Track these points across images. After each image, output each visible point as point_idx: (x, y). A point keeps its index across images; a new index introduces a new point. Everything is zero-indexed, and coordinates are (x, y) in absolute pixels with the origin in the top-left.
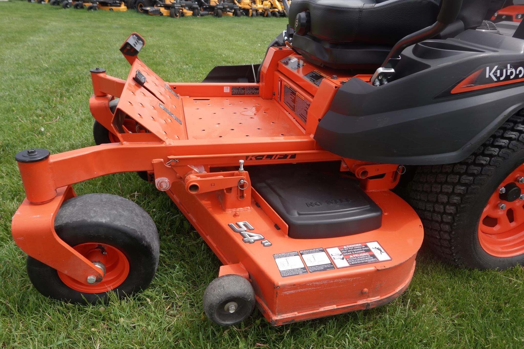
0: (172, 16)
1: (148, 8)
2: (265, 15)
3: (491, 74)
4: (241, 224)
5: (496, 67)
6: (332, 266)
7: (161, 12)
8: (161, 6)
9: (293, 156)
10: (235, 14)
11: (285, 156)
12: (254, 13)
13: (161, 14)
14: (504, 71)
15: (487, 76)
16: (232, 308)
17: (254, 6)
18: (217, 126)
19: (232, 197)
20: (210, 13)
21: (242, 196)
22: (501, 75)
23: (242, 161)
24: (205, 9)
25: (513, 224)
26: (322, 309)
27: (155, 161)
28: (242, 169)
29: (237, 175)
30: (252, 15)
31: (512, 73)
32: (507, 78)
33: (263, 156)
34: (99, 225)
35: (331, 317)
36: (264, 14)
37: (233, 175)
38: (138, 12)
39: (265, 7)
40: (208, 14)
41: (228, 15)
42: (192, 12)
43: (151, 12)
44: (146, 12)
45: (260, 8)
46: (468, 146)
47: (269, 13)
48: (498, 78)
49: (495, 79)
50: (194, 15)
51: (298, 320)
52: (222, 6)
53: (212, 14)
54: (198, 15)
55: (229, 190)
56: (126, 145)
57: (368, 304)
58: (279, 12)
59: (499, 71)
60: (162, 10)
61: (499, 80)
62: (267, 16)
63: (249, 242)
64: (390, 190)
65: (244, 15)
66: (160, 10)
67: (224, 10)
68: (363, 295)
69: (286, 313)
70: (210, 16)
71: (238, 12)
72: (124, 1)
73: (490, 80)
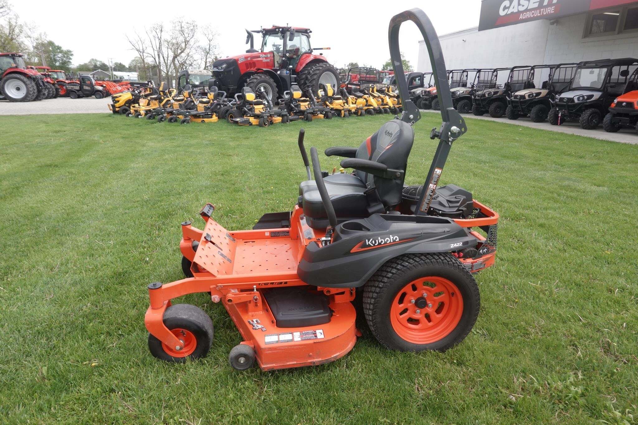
0: (260, 125)
1: (238, 120)
2: (359, 114)
3: (369, 243)
4: (255, 320)
5: (371, 239)
6: (292, 340)
7: (250, 122)
8: (250, 116)
9: (286, 283)
10: (327, 116)
11: (281, 283)
12: (347, 113)
13: (251, 124)
14: (377, 241)
15: (367, 244)
16: (242, 360)
17: (346, 106)
18: (253, 263)
19: (251, 306)
20: (300, 117)
21: (256, 305)
22: (375, 242)
23: (255, 286)
24: (296, 114)
26: (288, 363)
27: (212, 287)
28: (255, 290)
29: (253, 294)
30: (344, 116)
31: (382, 242)
32: (379, 244)
33: (268, 283)
34: (183, 320)
36: (357, 113)
37: (251, 294)
38: (228, 122)
39: (358, 107)
40: (299, 119)
41: (320, 118)
42: (281, 118)
43: (241, 123)
44: (237, 122)
45: (353, 108)
46: (363, 278)
47: (363, 111)
48: (374, 245)
49: (372, 245)
50: (283, 121)
51: (275, 369)
52: (312, 110)
53: (302, 119)
54: (288, 122)
55: (250, 302)
56: (198, 279)
57: (314, 363)
58: (374, 109)
59: (373, 241)
60: (252, 120)
62: (361, 115)
63: (255, 329)
64: (351, 302)
65: (336, 116)
66: (249, 120)
67: (314, 113)
68: (310, 357)
69: (269, 364)
70: (300, 120)
71: (330, 114)
72: (215, 112)
73: (369, 246)
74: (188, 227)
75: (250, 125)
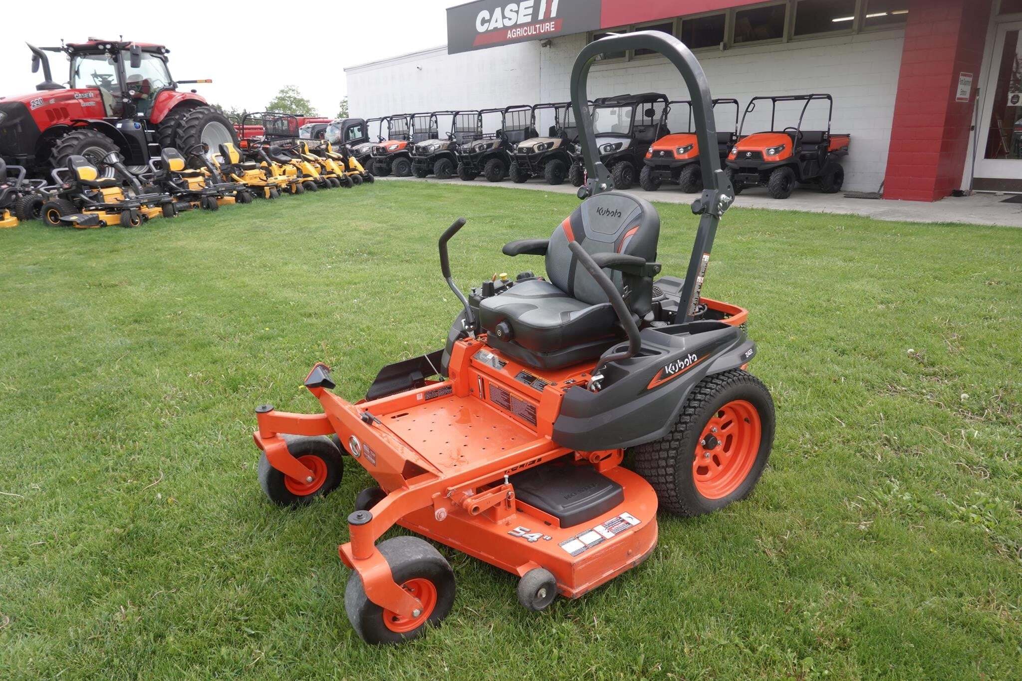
0: (124, 225)
1: (73, 218)
2: (294, 191)
3: (669, 370)
4: (517, 529)
5: (671, 364)
6: (603, 539)
7: (101, 221)
8: (97, 210)
9: (540, 460)
10: (240, 198)
11: (534, 462)
12: (275, 191)
13: (104, 225)
14: (677, 365)
15: (667, 372)
16: (543, 593)
17: (271, 180)
18: (448, 445)
19: (500, 510)
20: (192, 203)
21: (509, 506)
22: (676, 368)
23: (505, 475)
24: (180, 199)
25: (721, 468)
26: (604, 575)
27: (434, 496)
28: (507, 482)
29: (505, 489)
30: (271, 197)
31: (682, 365)
32: (680, 369)
33: (517, 467)
34: (418, 562)
35: (611, 581)
36: (289, 190)
37: (500, 490)
38: (47, 224)
39: (291, 178)
40: (190, 207)
41: (228, 204)
42: (160, 209)
43: (82, 223)
44: (70, 224)
45: (283, 181)
46: (669, 422)
47: (300, 186)
48: (674, 371)
49: (673, 373)
50: (166, 214)
51: (590, 590)
52: (214, 190)
53: (197, 207)
54: (175, 214)
55: (499, 504)
56: (412, 488)
57: (634, 562)
58: (315, 181)
59: (673, 367)
60: (102, 216)
61: (675, 373)
62: (297, 192)
63: (534, 541)
64: (619, 465)
65: (256, 198)
66: (98, 217)
67: (220, 195)
68: (629, 555)
69: (581, 585)
70: (195, 210)
71: (246, 195)
72: (8, 208)
73: (670, 374)
74: (270, 414)
75: (102, 226)
